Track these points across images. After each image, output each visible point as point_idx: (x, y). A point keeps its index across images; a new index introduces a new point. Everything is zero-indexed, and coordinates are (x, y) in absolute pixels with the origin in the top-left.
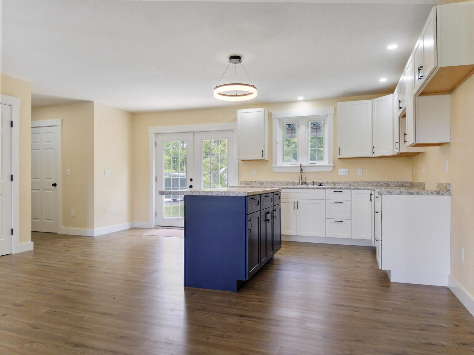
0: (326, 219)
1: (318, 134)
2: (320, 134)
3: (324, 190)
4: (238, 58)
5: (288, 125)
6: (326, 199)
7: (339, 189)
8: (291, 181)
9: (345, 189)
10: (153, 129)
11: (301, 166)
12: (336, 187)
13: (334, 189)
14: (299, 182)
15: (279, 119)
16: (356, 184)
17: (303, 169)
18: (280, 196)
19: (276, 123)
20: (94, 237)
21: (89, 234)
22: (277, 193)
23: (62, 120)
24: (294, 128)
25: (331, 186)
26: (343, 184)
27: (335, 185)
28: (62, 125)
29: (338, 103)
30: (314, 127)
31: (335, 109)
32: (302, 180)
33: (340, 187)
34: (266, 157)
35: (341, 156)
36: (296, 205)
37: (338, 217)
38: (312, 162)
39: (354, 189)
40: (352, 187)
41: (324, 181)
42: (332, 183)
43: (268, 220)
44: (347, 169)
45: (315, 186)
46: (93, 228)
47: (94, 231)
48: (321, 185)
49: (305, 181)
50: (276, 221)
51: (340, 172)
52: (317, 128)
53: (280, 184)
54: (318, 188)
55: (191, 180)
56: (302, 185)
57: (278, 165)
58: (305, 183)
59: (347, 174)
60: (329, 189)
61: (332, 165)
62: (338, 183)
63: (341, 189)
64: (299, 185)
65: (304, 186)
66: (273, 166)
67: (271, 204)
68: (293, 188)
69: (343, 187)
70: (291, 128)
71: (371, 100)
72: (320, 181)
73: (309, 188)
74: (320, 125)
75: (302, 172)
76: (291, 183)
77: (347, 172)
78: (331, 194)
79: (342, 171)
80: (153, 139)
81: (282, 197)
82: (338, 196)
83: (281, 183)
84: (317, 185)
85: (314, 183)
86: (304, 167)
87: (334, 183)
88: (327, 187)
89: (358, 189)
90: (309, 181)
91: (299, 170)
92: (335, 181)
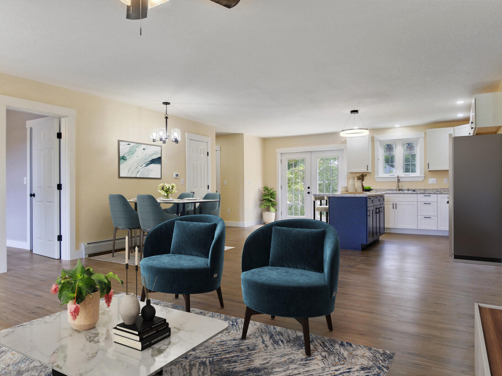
0: (418, 216)
1: (412, 152)
2: (413, 152)
3: (416, 195)
4: (356, 111)
5: (387, 146)
6: (418, 201)
7: (428, 194)
8: (390, 188)
9: (432, 194)
10: (279, 151)
11: (398, 177)
12: (426, 192)
13: (424, 194)
14: (397, 189)
15: (380, 141)
16: (442, 191)
17: (400, 180)
18: (384, 199)
19: (377, 144)
20: (244, 228)
21: (241, 226)
22: (382, 196)
23: (221, 147)
24: (392, 147)
25: (423, 192)
26: (432, 190)
27: (425, 191)
28: (221, 150)
29: (427, 130)
30: (408, 147)
31: (425, 133)
32: (399, 187)
33: (428, 193)
34: (370, 171)
35: (430, 169)
36: (395, 206)
37: (427, 214)
38: (407, 173)
39: (439, 194)
40: (438, 193)
41: (417, 188)
42: (424, 190)
43: (378, 213)
44: (436, 179)
45: (409, 192)
46: (244, 221)
47: (244, 223)
48: (414, 191)
49: (401, 188)
50: (382, 214)
51: (429, 181)
52: (410, 148)
53: (381, 191)
54: (411, 194)
55: (309, 188)
56: (399, 191)
57: (380, 176)
58: (401, 190)
59: (436, 182)
60: (420, 194)
61: (424, 176)
62: (428, 189)
63: (429, 194)
64: (397, 191)
65: (401, 192)
66: (376, 177)
67: (379, 203)
68: (392, 194)
69: (431, 193)
70: (389, 147)
71: (453, 128)
72: (414, 188)
73: (404, 193)
74: (413, 145)
75: (399, 181)
76: (390, 190)
77: (435, 181)
78: (421, 198)
79: (432, 181)
80: (279, 157)
81: (385, 200)
82: (427, 199)
83: (382, 189)
84: (411, 191)
85: (408, 190)
86: (401, 177)
87: (425, 190)
88: (419, 192)
89: (442, 194)
90: (405, 188)
91: (396, 180)
92: (425, 188)
